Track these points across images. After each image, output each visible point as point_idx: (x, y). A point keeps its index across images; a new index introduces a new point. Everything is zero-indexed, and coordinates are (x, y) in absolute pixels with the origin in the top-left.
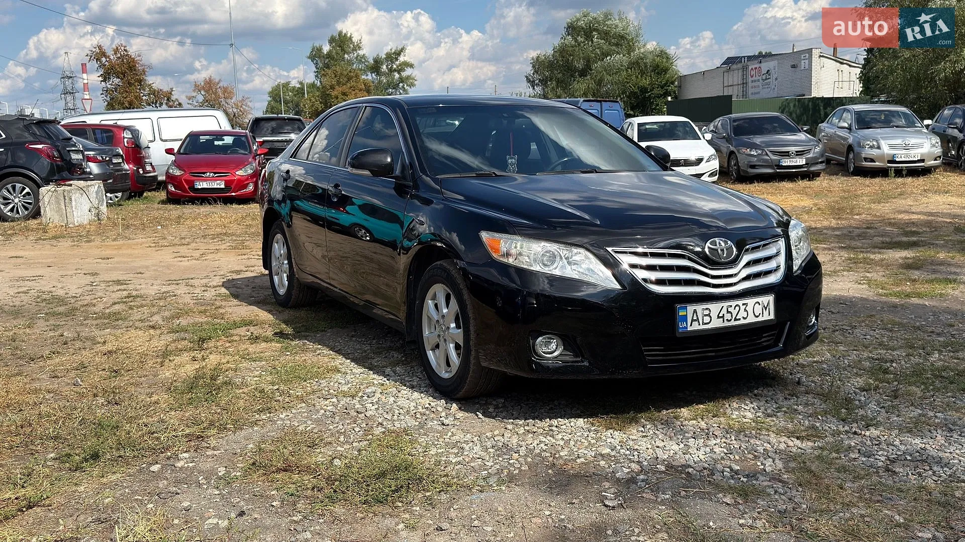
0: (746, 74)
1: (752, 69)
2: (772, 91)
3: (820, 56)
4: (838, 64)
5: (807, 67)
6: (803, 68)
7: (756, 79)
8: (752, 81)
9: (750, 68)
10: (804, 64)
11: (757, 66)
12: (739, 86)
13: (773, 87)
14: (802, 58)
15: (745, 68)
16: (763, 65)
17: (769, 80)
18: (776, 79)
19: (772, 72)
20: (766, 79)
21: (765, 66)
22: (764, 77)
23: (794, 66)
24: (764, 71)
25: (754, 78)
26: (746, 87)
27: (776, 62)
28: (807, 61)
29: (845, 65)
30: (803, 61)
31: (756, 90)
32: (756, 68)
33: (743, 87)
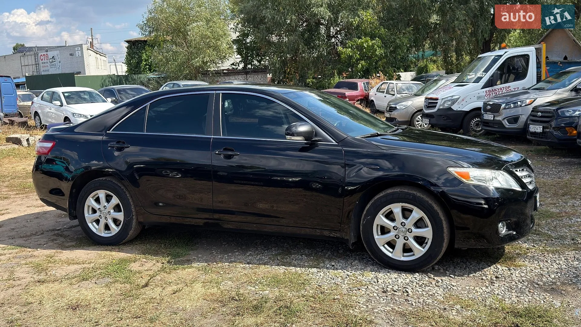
0: (38, 58)
1: (41, 55)
2: (57, 70)
3: (88, 49)
4: (95, 54)
5: (80, 56)
6: (77, 56)
7: (45, 61)
8: (43, 63)
9: (40, 54)
10: (78, 53)
11: (45, 53)
12: (33, 66)
13: (58, 67)
14: (76, 50)
15: (36, 55)
16: (48, 53)
17: (54, 63)
18: (60, 62)
19: (56, 58)
20: (52, 62)
21: (51, 54)
22: (51, 61)
23: (71, 55)
24: (50, 56)
25: (43, 61)
26: (38, 66)
27: (58, 51)
28: (80, 52)
29: (98, 55)
30: (77, 52)
31: (46, 68)
32: (44, 55)
33: (36, 67)
